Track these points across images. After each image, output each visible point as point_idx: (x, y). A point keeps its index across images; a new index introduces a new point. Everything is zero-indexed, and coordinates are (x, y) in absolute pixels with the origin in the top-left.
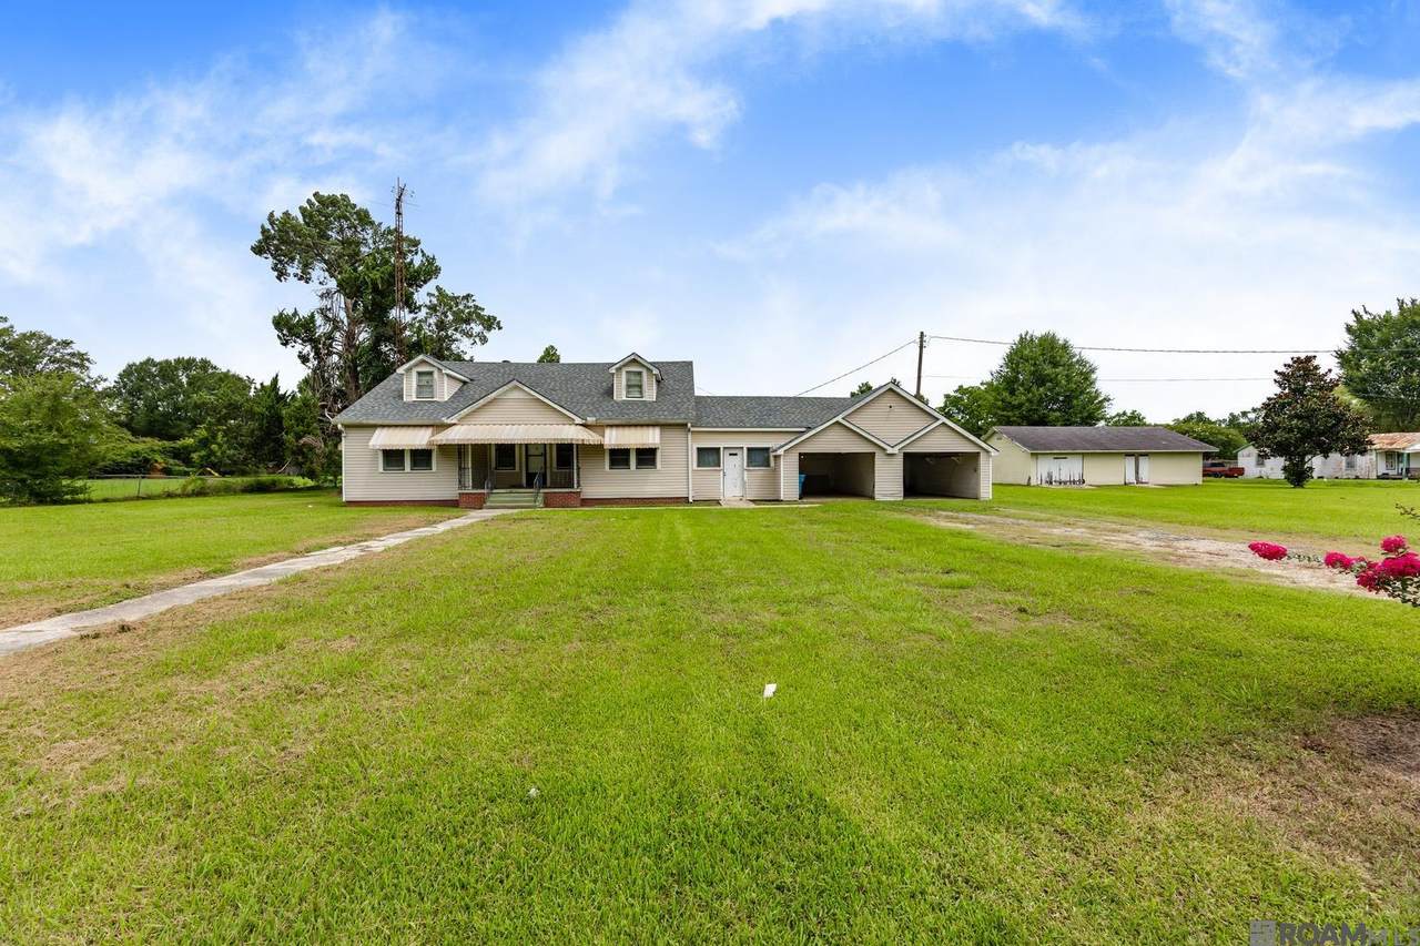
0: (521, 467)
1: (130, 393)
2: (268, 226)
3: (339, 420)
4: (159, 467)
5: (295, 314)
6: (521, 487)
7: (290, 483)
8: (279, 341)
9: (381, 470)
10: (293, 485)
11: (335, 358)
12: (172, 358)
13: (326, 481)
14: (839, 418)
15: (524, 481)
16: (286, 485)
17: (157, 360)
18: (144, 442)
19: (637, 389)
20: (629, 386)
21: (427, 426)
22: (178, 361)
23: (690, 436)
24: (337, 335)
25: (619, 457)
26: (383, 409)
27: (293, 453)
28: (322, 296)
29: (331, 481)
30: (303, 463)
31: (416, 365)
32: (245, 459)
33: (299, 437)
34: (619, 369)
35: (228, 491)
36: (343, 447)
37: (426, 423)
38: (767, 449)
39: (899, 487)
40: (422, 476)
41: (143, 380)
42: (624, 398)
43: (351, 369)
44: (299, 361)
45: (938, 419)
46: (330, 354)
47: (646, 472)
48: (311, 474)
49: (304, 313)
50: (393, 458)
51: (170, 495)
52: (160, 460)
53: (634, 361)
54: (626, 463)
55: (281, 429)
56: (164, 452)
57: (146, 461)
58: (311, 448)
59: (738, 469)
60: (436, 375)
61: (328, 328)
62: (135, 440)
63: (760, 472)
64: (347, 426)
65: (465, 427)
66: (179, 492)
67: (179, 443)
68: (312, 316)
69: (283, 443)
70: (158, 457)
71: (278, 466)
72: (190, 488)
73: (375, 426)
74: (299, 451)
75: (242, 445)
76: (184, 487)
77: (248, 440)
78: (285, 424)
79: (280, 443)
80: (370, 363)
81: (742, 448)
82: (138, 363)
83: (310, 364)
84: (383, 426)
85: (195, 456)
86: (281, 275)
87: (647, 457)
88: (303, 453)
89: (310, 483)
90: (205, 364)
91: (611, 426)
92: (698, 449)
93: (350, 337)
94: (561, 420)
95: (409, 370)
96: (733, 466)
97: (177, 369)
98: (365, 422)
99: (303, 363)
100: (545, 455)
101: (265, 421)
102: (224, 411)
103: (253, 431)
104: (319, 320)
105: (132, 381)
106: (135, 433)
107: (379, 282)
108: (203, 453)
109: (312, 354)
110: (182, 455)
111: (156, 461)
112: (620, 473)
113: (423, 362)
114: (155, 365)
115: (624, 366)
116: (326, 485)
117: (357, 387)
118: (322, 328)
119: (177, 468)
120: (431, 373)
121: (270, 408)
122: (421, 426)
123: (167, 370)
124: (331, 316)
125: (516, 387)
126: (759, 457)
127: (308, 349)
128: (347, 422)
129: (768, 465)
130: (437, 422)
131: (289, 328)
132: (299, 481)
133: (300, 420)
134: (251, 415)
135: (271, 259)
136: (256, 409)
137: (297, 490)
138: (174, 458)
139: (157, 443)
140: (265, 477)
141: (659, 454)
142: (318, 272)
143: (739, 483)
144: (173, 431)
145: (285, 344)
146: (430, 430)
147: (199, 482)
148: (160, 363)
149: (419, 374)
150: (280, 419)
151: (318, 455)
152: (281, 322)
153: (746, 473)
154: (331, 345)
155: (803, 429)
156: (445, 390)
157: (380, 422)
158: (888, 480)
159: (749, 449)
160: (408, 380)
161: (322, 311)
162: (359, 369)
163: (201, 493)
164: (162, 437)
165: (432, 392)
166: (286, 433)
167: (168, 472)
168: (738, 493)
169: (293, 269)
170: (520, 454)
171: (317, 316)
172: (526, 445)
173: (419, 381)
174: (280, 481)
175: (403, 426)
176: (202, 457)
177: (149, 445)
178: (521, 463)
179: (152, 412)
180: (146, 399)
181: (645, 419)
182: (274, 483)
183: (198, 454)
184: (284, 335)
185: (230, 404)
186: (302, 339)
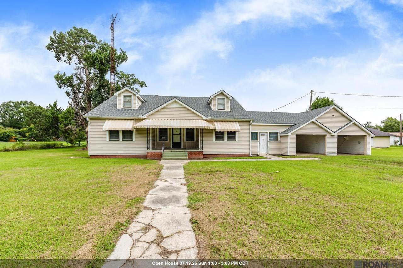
0: (170, 139)
1: (4, 112)
2: (53, 37)
3: (87, 116)
4: (14, 138)
5: (64, 75)
6: (169, 148)
7: (61, 145)
8: (57, 86)
9: (108, 140)
10: (62, 145)
11: (81, 94)
12: (19, 101)
13: (76, 144)
14: (314, 120)
15: (171, 146)
16: (60, 146)
17: (14, 101)
18: (8, 129)
19: (222, 106)
20: (218, 104)
21: (131, 120)
22: (22, 102)
23: (251, 126)
24: (82, 85)
25: (219, 136)
26: (108, 111)
27: (64, 133)
28: (76, 69)
29: (78, 144)
30: (67, 137)
31: (123, 92)
32: (42, 135)
33: (66, 126)
34: (215, 97)
35: (34, 148)
36: (89, 129)
37: (130, 118)
38: (277, 133)
39: (336, 150)
40: (127, 143)
41: (8, 108)
42: (217, 110)
43: (88, 99)
44: (66, 95)
45: (352, 121)
46: (79, 92)
47: (231, 143)
48: (71, 142)
49: (68, 75)
50: (114, 134)
51: (6, 150)
52: (13, 135)
53: (222, 93)
54: (222, 138)
55: (58, 122)
56: (15, 132)
57: (9, 136)
58: (71, 131)
59: (265, 142)
60: (132, 97)
61: (78, 82)
62: (5, 128)
63: (274, 143)
64: (91, 119)
65: (150, 120)
66: (11, 148)
67: (21, 130)
68: (72, 76)
69: (59, 129)
70: (13, 134)
71: (57, 138)
72: (17, 147)
73: (105, 119)
74: (66, 132)
75: (41, 129)
76: (14, 146)
77: (43, 127)
78: (59, 120)
79: (57, 128)
80: (97, 96)
81: (267, 132)
82: (7, 102)
83: (71, 97)
84: (109, 119)
85: (27, 134)
86: (59, 59)
87: (232, 135)
88: (68, 133)
89: (70, 145)
90: (31, 103)
91: (217, 121)
92: (252, 132)
93: (88, 86)
94: (196, 118)
95: (120, 94)
96: (263, 140)
97: (21, 104)
98: (100, 117)
99: (68, 96)
100: (181, 134)
101: (51, 119)
102: (33, 115)
103: (46, 123)
104: (75, 78)
105: (4, 108)
106: (5, 126)
107: (103, 58)
108: (30, 133)
109: (72, 92)
110: (23, 134)
111: (12, 136)
112: (220, 143)
113: (127, 91)
114: (13, 103)
115: (217, 95)
116: (76, 145)
117: (91, 106)
118: (76, 82)
119: (20, 138)
120: (130, 96)
121: (53, 114)
122: (128, 120)
123: (17, 105)
124: (80, 77)
125: (175, 102)
126: (274, 136)
127: (69, 90)
128: (92, 116)
129: (277, 140)
130: (136, 118)
131: (61, 80)
132: (65, 144)
133: (66, 118)
134: (45, 116)
135: (54, 53)
136: (47, 114)
137: (64, 147)
138: (19, 135)
139: (12, 130)
140: (51, 142)
141: (237, 134)
142: (74, 59)
143: (265, 147)
144: (19, 126)
145: (60, 87)
146: (132, 122)
147: (21, 144)
148: (15, 102)
149: (125, 96)
150: (57, 118)
151: (74, 133)
152: (58, 78)
153: (268, 143)
154: (79, 89)
155: (293, 125)
156: (136, 104)
157: (108, 117)
158: (331, 146)
159: (270, 133)
160: (119, 99)
161: (76, 75)
162: (91, 99)
163: (22, 149)
164: (14, 128)
165: (131, 105)
166: (60, 124)
167: (16, 139)
168: (265, 151)
169: (64, 58)
170: (170, 133)
171: (74, 77)
172: (173, 129)
173: (124, 99)
174: (57, 144)
175: (119, 119)
176: (29, 135)
177: (10, 130)
178: (170, 137)
179: (12, 119)
180: (10, 114)
181: (232, 119)
182: (55, 145)
183: (28, 133)
184: (60, 83)
185: (36, 112)
186: (67, 85)
